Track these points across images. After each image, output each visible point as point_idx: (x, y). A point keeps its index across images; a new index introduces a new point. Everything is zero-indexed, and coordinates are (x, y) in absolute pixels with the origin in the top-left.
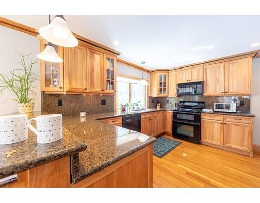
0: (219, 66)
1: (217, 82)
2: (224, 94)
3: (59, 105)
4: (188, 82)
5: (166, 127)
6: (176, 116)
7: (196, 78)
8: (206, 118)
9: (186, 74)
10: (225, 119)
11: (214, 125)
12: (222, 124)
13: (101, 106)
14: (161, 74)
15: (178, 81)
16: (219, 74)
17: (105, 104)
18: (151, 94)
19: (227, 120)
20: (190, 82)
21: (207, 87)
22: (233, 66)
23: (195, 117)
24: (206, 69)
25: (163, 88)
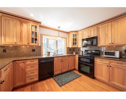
0: (107, 25)
1: (106, 36)
2: (111, 44)
3: (3, 52)
4: (88, 37)
5: (76, 65)
6: (80, 59)
7: (93, 35)
8: (97, 61)
9: (87, 33)
10: (110, 62)
11: (102, 67)
12: (108, 66)
13: (31, 52)
14: (74, 34)
15: (83, 37)
16: (108, 30)
17: (35, 51)
18: (68, 46)
19: (112, 63)
20: (90, 37)
21: (100, 40)
22: (117, 24)
23: (90, 60)
24: (99, 28)
25: (75, 42)
